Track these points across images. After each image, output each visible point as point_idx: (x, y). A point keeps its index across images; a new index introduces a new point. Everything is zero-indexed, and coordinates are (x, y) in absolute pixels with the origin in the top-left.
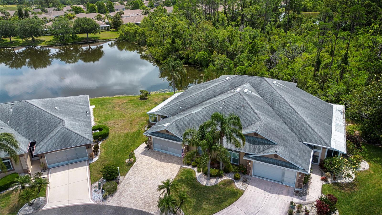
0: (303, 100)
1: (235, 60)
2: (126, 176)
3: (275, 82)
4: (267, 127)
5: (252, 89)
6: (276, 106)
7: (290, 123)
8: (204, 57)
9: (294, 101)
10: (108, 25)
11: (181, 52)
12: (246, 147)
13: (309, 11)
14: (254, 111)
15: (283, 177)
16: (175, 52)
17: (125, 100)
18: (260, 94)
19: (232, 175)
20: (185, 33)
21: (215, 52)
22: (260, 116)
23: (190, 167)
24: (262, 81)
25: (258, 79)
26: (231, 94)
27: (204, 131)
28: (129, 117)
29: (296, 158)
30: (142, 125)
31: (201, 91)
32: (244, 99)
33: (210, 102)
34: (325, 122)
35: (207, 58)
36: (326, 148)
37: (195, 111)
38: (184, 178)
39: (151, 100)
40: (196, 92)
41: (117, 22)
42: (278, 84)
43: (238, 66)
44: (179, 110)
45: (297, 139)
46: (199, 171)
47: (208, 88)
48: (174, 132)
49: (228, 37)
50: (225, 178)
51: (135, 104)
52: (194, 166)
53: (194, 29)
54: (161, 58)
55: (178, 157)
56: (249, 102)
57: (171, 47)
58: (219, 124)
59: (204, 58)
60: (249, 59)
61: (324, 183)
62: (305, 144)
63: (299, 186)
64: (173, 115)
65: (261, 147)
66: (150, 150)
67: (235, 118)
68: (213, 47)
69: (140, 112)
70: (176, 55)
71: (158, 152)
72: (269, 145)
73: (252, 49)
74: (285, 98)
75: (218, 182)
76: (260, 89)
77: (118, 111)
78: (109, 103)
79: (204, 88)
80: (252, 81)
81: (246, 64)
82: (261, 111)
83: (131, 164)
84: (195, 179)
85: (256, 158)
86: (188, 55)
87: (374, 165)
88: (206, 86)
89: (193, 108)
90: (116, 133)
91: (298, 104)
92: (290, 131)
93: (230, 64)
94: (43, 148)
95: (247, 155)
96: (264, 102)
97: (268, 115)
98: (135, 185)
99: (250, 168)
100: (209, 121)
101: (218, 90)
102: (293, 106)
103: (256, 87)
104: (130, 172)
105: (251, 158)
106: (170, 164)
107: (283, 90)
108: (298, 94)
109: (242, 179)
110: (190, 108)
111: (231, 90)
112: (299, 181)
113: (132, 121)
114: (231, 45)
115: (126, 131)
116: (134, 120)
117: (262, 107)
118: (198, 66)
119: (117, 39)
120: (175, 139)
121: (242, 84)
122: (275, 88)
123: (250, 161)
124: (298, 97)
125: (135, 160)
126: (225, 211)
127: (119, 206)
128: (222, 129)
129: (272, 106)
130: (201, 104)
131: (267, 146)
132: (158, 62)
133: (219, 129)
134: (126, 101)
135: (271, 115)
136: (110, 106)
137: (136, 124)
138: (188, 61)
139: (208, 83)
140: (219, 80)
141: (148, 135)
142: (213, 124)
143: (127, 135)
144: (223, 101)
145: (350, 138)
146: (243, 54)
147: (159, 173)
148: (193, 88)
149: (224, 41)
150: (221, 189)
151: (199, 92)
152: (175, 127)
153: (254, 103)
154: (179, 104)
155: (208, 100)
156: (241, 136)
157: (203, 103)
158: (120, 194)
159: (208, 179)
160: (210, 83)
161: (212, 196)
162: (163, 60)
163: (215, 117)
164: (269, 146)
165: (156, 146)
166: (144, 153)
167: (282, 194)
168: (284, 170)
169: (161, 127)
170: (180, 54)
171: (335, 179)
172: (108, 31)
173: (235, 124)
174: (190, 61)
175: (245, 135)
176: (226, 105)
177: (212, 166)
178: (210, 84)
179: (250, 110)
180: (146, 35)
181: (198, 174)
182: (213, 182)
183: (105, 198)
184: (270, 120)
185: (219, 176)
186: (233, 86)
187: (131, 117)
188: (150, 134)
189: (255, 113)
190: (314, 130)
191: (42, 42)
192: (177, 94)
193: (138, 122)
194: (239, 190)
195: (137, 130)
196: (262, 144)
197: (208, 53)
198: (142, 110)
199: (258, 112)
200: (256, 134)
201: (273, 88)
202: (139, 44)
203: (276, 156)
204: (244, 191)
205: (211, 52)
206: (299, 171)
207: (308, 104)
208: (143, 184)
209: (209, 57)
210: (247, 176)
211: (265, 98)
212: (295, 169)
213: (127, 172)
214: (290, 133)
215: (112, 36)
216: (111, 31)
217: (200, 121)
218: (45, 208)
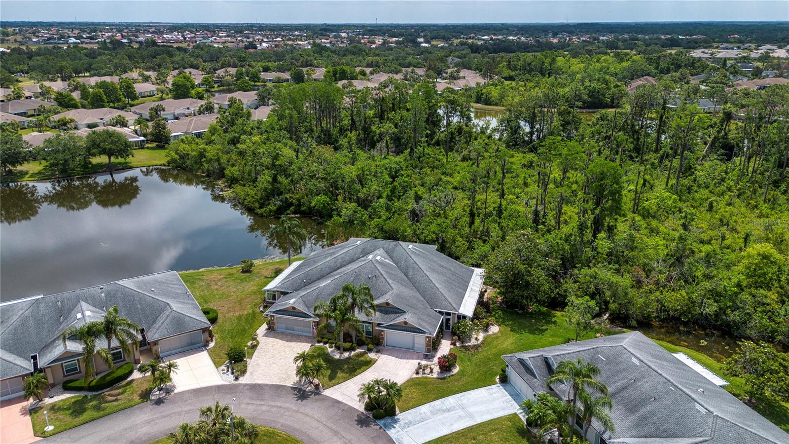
0: (441, 266)
1: (369, 209)
2: (254, 357)
3: (410, 246)
4: (398, 296)
5: (386, 255)
6: (410, 273)
7: (422, 291)
8: (324, 204)
9: (429, 268)
10: (142, 138)
11: (288, 196)
12: (376, 317)
13: (494, 105)
14: (386, 280)
15: (414, 343)
16: (278, 195)
17: (221, 274)
18: (394, 261)
19: (365, 347)
20: (293, 167)
21: (340, 197)
22: (392, 285)
23: (321, 344)
24: (396, 245)
25: (393, 243)
26: (363, 263)
27: (336, 304)
28: (235, 296)
29: (424, 324)
30: (254, 305)
31: (328, 259)
32: (376, 267)
33: (340, 273)
34: (460, 288)
35: (328, 204)
36: (455, 314)
37: (323, 284)
38: (315, 354)
39: (258, 273)
40: (321, 260)
41: (159, 132)
42: (414, 249)
43: (373, 219)
44: (303, 284)
45: (429, 306)
46: (331, 347)
47: (336, 255)
48: (301, 308)
49: (358, 176)
50: (358, 351)
51: (237, 279)
52: (325, 343)
53: (305, 159)
54: (257, 205)
55: (306, 336)
56: (381, 271)
57: (270, 187)
58: (351, 294)
59: (324, 206)
60: (388, 209)
61: (452, 347)
62: (436, 311)
63: (429, 351)
64: (296, 290)
65: (392, 316)
66: (272, 332)
67: (366, 289)
68: (337, 189)
69: (247, 289)
70: (281, 201)
71: (283, 333)
72: (400, 313)
73: (391, 195)
74: (420, 265)
75: (352, 354)
76: (395, 255)
77: (217, 289)
78: (200, 279)
79: (331, 256)
80: (386, 246)
81: (384, 217)
82: (394, 280)
83: (254, 347)
84: (328, 354)
85: (387, 327)
86: (299, 200)
87: (503, 328)
88: (334, 253)
89: (319, 281)
90: (225, 317)
91: (433, 270)
92: (422, 299)
93: (362, 215)
94: (157, 334)
95: (379, 325)
96: (398, 270)
97: (401, 283)
98: (265, 365)
99: (383, 338)
100: (340, 293)
101: (347, 258)
102: (427, 273)
103: (390, 253)
104: (256, 353)
105: (383, 327)
106: (299, 343)
107: (419, 255)
108: (435, 259)
109: (375, 350)
110: (315, 281)
111: (362, 257)
112: (427, 345)
113: (240, 301)
114: (362, 188)
115: (237, 314)
116: (242, 299)
117: (395, 275)
118: (316, 216)
119: (164, 165)
120: (303, 315)
121: (375, 250)
122: (409, 253)
123: (383, 331)
124: (435, 262)
125: (258, 343)
126: (359, 376)
127: (254, 383)
128: (353, 299)
129: (406, 275)
130: (329, 275)
131: (398, 315)
132: (250, 210)
133: (350, 300)
134: (223, 276)
135: (404, 284)
136: (204, 284)
137: (247, 305)
138: (300, 208)
139: (335, 248)
140: (348, 244)
141: (272, 314)
142: (344, 295)
143: (239, 318)
144: (354, 271)
145: (481, 303)
146: (380, 200)
147: (288, 352)
148: (315, 254)
149: (353, 182)
150: (355, 360)
151: (325, 261)
152: (302, 303)
153: (387, 272)
154: (302, 276)
155: (336, 270)
156: (372, 307)
157: (332, 274)
158: (251, 373)
159: (341, 353)
160: (337, 248)
161: (346, 367)
162: (261, 208)
163: (346, 289)
164: (399, 315)
165: (279, 326)
166: (266, 335)
167: (413, 359)
168: (414, 337)
169: (285, 304)
170: (286, 198)
171: (463, 342)
172: (143, 148)
173: (366, 294)
174: (303, 209)
175: (377, 306)
176: (357, 275)
177: (345, 341)
178: (337, 250)
179: (383, 279)
180: (222, 161)
181: (330, 350)
182: (346, 354)
183: (237, 379)
184: (402, 289)
185: (352, 349)
186: (365, 253)
187: (237, 296)
188: (274, 312)
189: (388, 282)
190: (445, 297)
191: (23, 175)
192: (295, 265)
193: (248, 302)
194: (372, 359)
195: (251, 311)
196: (393, 313)
197: (330, 198)
198: (250, 286)
199: (390, 281)
200: (387, 304)
201: (408, 253)
202: (208, 176)
203: (406, 323)
204: (377, 360)
205: (334, 196)
206: (426, 335)
207: (445, 271)
208: (273, 363)
209: (332, 204)
210: (380, 347)
211: (399, 265)
212: (423, 333)
213: (253, 354)
214: (422, 301)
215: (155, 160)
216: (148, 148)
217: (330, 295)
218: (176, 391)
